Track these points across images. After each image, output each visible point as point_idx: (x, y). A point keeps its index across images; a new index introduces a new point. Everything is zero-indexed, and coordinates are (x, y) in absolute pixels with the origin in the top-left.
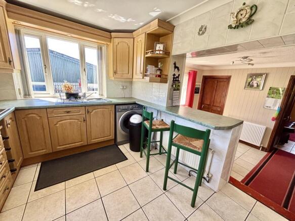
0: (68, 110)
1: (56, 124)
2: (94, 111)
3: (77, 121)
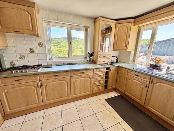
0: (138, 74)
1: (130, 80)
2: (159, 84)
3: (141, 84)
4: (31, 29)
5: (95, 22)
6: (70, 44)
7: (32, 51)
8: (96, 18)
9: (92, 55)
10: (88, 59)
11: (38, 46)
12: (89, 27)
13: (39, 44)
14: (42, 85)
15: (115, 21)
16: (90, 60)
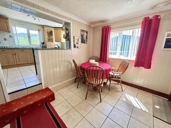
4: (7, 29)
5: (43, 27)
6: (29, 37)
7: (5, 40)
8: (44, 26)
9: (43, 43)
10: (42, 45)
11: (9, 37)
12: (40, 30)
13: (10, 36)
14: (16, 54)
15: (54, 28)
16: (43, 46)
